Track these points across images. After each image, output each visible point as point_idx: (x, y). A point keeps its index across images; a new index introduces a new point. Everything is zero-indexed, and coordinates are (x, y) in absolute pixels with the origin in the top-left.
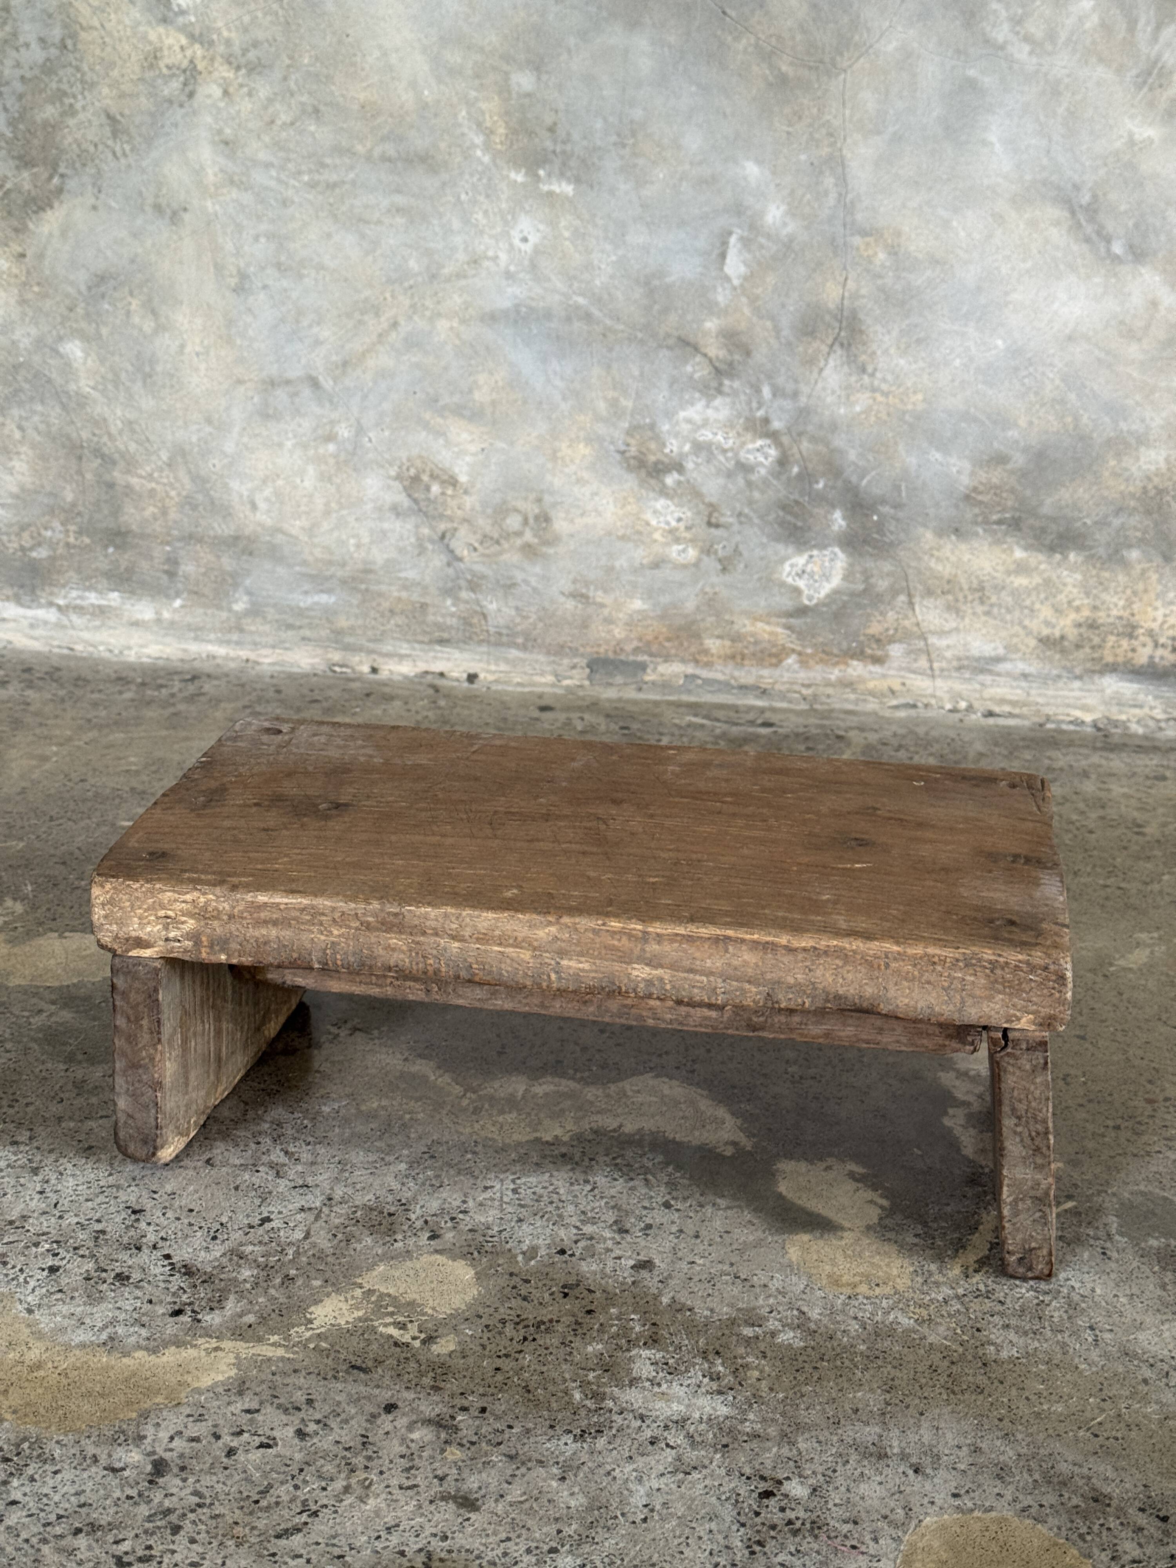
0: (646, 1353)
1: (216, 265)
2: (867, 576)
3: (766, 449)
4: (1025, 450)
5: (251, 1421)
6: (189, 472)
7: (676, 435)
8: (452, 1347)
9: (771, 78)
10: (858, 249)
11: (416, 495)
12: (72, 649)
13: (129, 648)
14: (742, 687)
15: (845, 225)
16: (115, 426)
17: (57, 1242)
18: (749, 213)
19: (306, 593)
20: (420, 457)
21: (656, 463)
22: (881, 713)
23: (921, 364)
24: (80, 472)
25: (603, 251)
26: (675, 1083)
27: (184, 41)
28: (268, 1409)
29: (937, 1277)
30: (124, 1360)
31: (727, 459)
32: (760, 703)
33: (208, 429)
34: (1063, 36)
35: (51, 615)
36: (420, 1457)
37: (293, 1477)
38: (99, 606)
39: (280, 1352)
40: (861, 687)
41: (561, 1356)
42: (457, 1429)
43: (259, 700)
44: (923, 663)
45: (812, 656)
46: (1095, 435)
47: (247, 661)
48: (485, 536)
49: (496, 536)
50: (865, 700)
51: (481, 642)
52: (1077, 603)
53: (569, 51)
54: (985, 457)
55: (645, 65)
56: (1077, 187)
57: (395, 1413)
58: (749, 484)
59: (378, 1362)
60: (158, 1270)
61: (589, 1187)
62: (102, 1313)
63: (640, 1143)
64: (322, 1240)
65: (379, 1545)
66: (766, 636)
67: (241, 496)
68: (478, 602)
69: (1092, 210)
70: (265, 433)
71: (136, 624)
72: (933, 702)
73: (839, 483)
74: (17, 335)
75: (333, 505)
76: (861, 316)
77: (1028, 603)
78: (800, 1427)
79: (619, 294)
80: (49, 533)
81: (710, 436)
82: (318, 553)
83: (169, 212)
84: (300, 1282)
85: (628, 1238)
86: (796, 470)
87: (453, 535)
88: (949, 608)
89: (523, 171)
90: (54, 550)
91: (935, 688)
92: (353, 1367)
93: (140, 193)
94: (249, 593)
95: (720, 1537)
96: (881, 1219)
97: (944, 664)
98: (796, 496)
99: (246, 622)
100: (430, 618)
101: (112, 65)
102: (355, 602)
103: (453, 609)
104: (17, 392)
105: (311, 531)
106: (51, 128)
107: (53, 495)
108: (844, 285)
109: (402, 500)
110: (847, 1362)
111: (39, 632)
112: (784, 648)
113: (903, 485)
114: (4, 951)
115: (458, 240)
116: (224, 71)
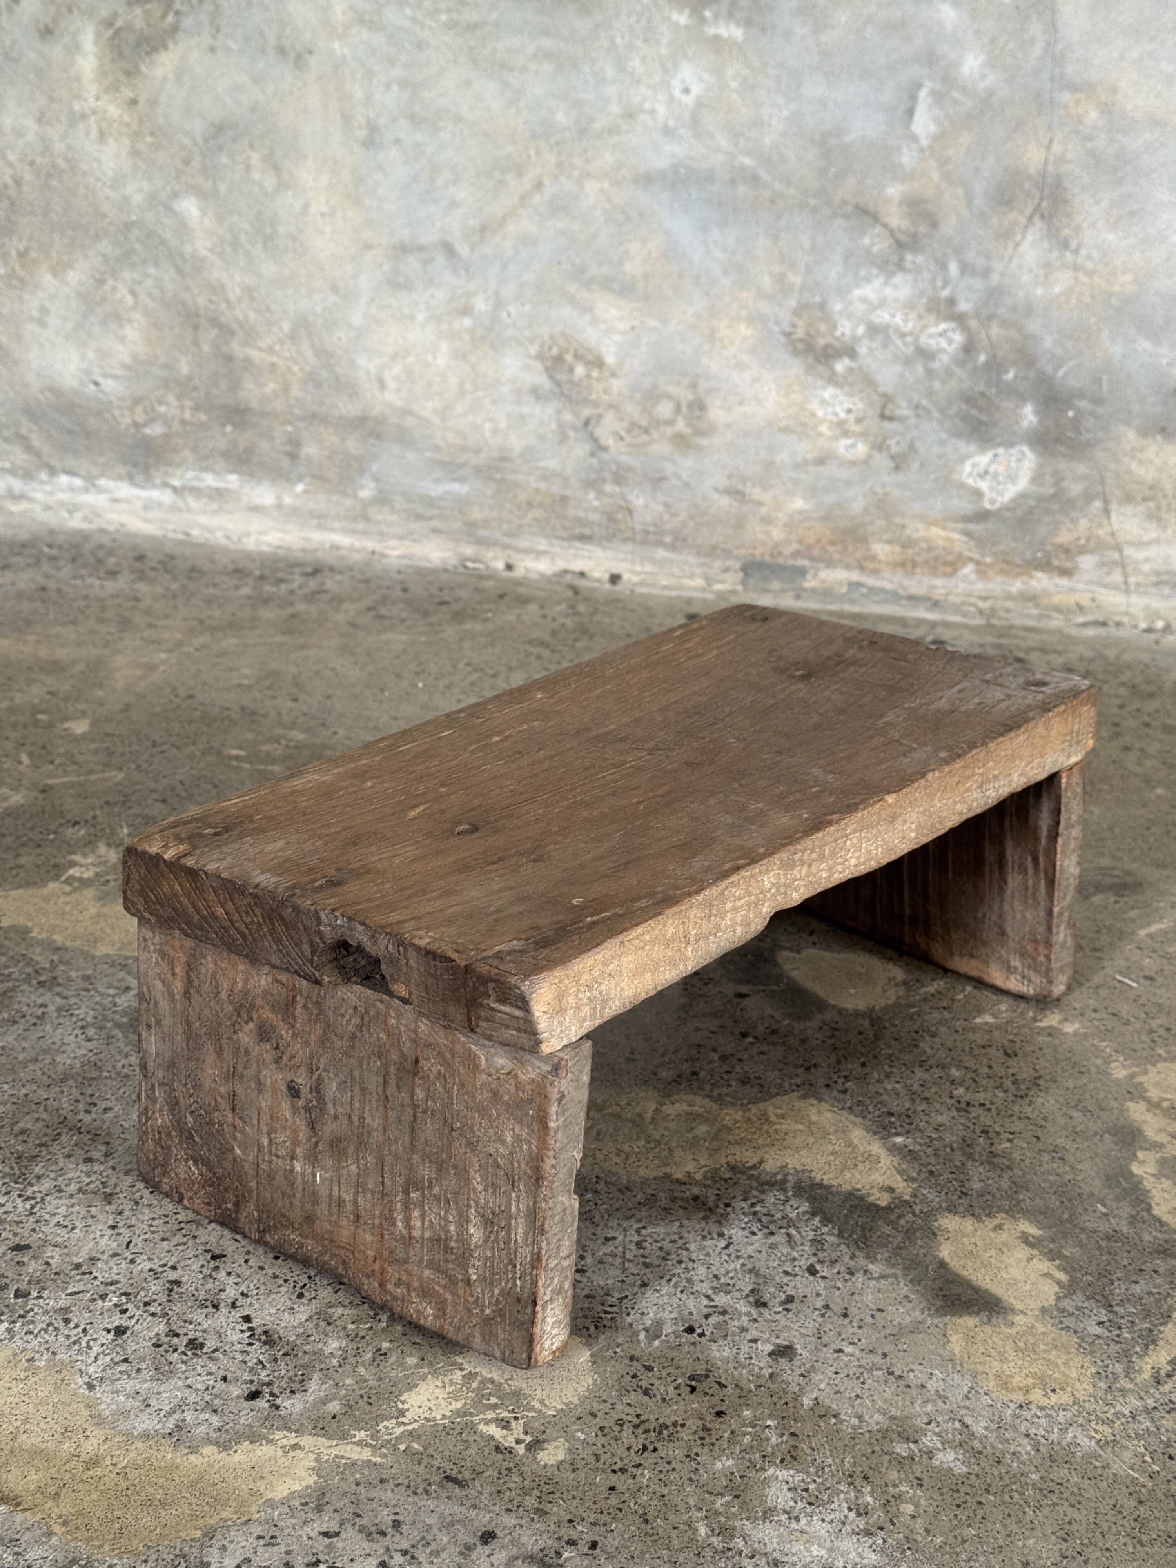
0: (783, 1474)
1: (343, 116)
2: (1058, 478)
3: (951, 334)
5: (329, 1547)
6: (313, 345)
7: (849, 316)
8: (561, 1456)
10: (1066, 107)
11: (558, 377)
12: (187, 535)
13: (248, 535)
14: (912, 598)
15: (1052, 78)
16: (234, 292)
17: (126, 1294)
18: (943, 63)
19: (437, 481)
20: (564, 334)
21: (826, 347)
22: (1067, 631)
23: (1133, 240)
24: (196, 343)
25: (774, 105)
26: (824, 1106)
28: (349, 1533)
29: (1124, 1383)
30: (192, 1457)
31: (906, 344)
32: (931, 616)
33: (333, 298)
35: (166, 497)
38: (217, 489)
39: (366, 1454)
40: (1045, 601)
41: (686, 1475)
43: (385, 600)
44: (1117, 576)
45: (991, 566)
47: (373, 553)
48: (633, 424)
49: (644, 423)
50: (1049, 617)
51: (625, 540)
57: (494, 1544)
58: (930, 373)
60: (235, 1337)
61: (723, 1243)
62: (170, 1392)
63: (782, 1186)
66: (941, 543)
67: (368, 373)
68: (623, 496)
70: (395, 304)
71: (255, 509)
72: (1125, 620)
73: (1032, 374)
74: (129, 190)
75: (468, 386)
76: (1067, 184)
79: (791, 154)
80: (163, 409)
81: (888, 318)
82: (451, 437)
83: (292, 54)
84: (392, 1360)
85: (766, 1313)
86: (982, 358)
87: (598, 422)
88: (1150, 516)
89: (687, 11)
90: (170, 427)
91: (1128, 605)
92: (448, 1478)
93: (262, 34)
94: (376, 479)
96: (1058, 1299)
97: (1141, 579)
98: (981, 387)
99: (372, 510)
100: (571, 512)
102: (490, 492)
103: (596, 503)
105: (444, 413)
107: (167, 366)
108: (1049, 148)
109: (543, 381)
110: (1016, 1496)
111: (154, 514)
112: (960, 556)
113: (1105, 378)
114: (93, 911)
115: (612, 90)
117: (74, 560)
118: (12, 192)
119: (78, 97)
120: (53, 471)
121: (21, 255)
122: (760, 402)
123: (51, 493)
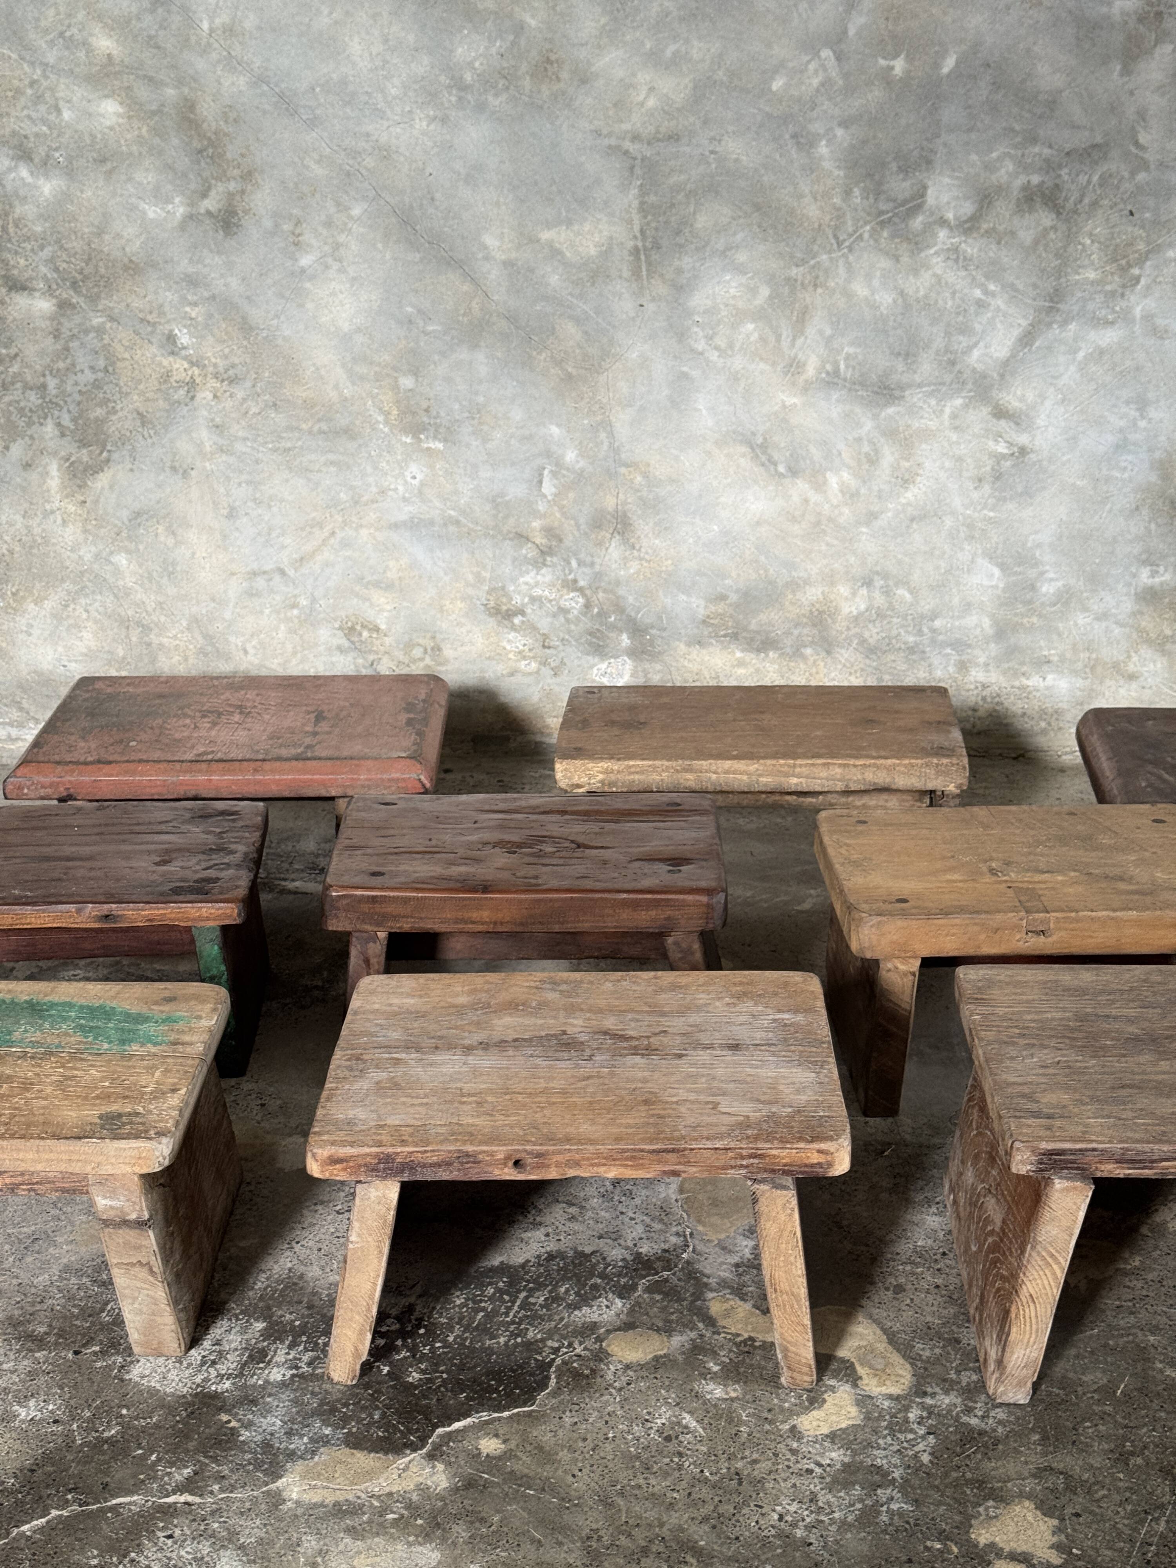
1: (214, 502)
2: (646, 673)
3: (576, 599)
4: (737, 591)
6: (202, 633)
7: (519, 593)
9: (562, 376)
10: (624, 475)
11: (353, 639)
15: (615, 461)
16: (150, 606)
18: (555, 456)
20: (354, 615)
21: (507, 611)
23: (669, 542)
24: (127, 637)
25: (464, 482)
27: (186, 365)
31: (552, 606)
33: (213, 605)
34: (738, 346)
46: (778, 580)
48: (400, 663)
49: (407, 662)
53: (435, 363)
54: (713, 597)
55: (483, 370)
56: (753, 434)
58: (568, 621)
67: (237, 646)
69: (764, 447)
70: (251, 605)
73: (624, 617)
74: (82, 552)
76: (629, 515)
79: (476, 508)
81: (541, 592)
83: (181, 470)
86: (596, 610)
87: (379, 663)
89: (410, 436)
93: (162, 460)
98: (597, 626)
101: (139, 381)
104: (83, 588)
105: (282, 664)
106: (100, 422)
107: (110, 652)
108: (617, 497)
109: (345, 643)
113: (664, 616)
115: (371, 479)
116: (213, 383)
118: (7, 558)
119: (48, 501)
121: (13, 594)
122: (473, 644)
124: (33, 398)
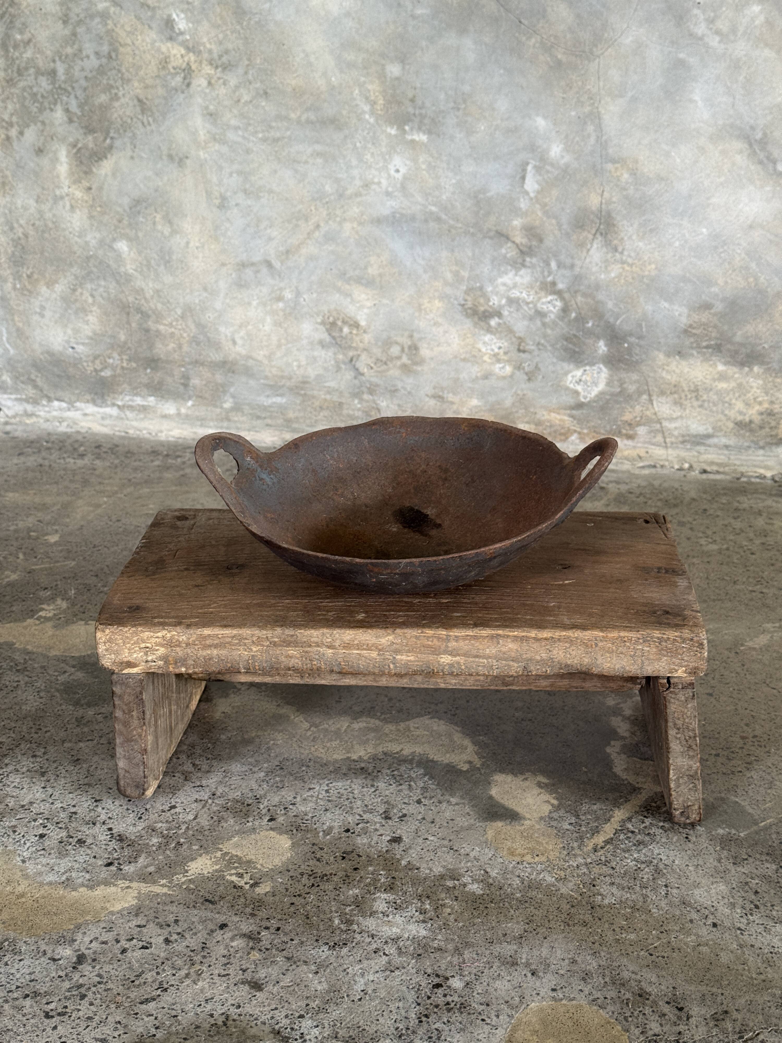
0: (384, 896)
1: (207, 192)
2: (622, 383)
3: (554, 302)
4: (724, 300)
5: (139, 932)
6: (195, 322)
7: (497, 294)
8: (268, 890)
9: (551, 64)
10: (610, 172)
11: (334, 334)
12: (127, 433)
13: (161, 431)
15: (601, 156)
16: (149, 293)
17: (47, 819)
18: (539, 150)
19: (268, 396)
20: (336, 310)
21: (484, 312)
22: (632, 471)
23: (653, 245)
24: (128, 323)
25: (447, 177)
26: (442, 722)
27: (183, 52)
28: (151, 925)
29: (578, 852)
30: (73, 893)
31: (529, 309)
33: (205, 294)
34: (741, 30)
35: (114, 411)
36: (234, 957)
37: (157, 967)
38: (143, 406)
39: (165, 890)
40: (620, 454)
41: (332, 897)
42: (260, 940)
44: (659, 438)
45: (587, 435)
46: (769, 290)
48: (378, 360)
49: (384, 359)
50: (622, 463)
52: (760, 399)
53: (422, 50)
54: (697, 305)
55: (471, 57)
56: (752, 128)
57: (226, 929)
59: (222, 898)
60: (103, 838)
61: (373, 789)
62: (65, 863)
63: (411, 762)
64: (204, 821)
65: (199, 1010)
66: (557, 422)
67: (226, 336)
68: (374, 401)
69: (763, 143)
70: (240, 296)
71: (165, 417)
72: (667, 463)
73: (602, 323)
74: (88, 238)
75: (283, 341)
76: (614, 215)
77: (727, 399)
78: (467, 945)
79: (457, 204)
80: (111, 361)
81: (518, 294)
82: (274, 371)
83: (177, 159)
84: (185, 847)
85: (390, 822)
86: (573, 315)
87: (357, 359)
88: (675, 403)
89: (395, 127)
90: (115, 371)
91: (668, 455)
92: (207, 900)
93: (159, 148)
94: (233, 396)
95: (403, 1012)
96: (550, 812)
97: (673, 440)
98: (574, 332)
99: (232, 415)
100: (345, 412)
101: (140, 67)
102: (298, 402)
103: (359, 406)
104: (89, 274)
105: (269, 357)
106: (104, 108)
107: (113, 337)
108: (602, 195)
109: (325, 337)
110: (507, 904)
111: (107, 422)
112: (569, 429)
113: (644, 324)
114: (50, 633)
115: (355, 172)
116: (208, 70)
117: (60, 449)
118: (23, 242)
119: (59, 187)
120: (50, 400)
121: (29, 277)
122: (449, 345)
123: (49, 412)
124: (44, 84)
